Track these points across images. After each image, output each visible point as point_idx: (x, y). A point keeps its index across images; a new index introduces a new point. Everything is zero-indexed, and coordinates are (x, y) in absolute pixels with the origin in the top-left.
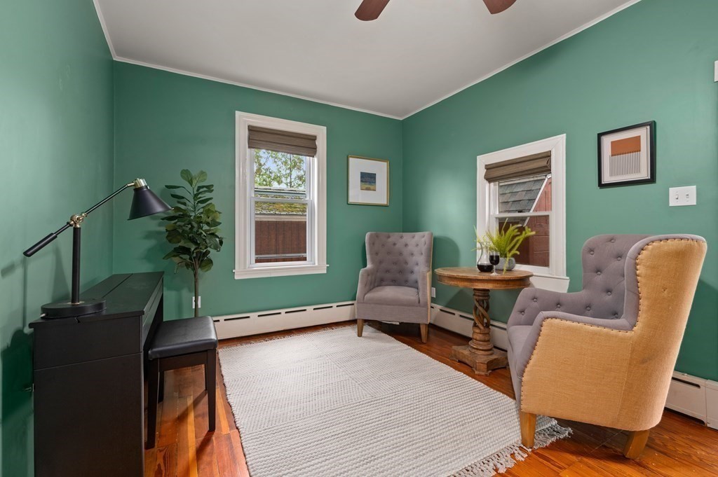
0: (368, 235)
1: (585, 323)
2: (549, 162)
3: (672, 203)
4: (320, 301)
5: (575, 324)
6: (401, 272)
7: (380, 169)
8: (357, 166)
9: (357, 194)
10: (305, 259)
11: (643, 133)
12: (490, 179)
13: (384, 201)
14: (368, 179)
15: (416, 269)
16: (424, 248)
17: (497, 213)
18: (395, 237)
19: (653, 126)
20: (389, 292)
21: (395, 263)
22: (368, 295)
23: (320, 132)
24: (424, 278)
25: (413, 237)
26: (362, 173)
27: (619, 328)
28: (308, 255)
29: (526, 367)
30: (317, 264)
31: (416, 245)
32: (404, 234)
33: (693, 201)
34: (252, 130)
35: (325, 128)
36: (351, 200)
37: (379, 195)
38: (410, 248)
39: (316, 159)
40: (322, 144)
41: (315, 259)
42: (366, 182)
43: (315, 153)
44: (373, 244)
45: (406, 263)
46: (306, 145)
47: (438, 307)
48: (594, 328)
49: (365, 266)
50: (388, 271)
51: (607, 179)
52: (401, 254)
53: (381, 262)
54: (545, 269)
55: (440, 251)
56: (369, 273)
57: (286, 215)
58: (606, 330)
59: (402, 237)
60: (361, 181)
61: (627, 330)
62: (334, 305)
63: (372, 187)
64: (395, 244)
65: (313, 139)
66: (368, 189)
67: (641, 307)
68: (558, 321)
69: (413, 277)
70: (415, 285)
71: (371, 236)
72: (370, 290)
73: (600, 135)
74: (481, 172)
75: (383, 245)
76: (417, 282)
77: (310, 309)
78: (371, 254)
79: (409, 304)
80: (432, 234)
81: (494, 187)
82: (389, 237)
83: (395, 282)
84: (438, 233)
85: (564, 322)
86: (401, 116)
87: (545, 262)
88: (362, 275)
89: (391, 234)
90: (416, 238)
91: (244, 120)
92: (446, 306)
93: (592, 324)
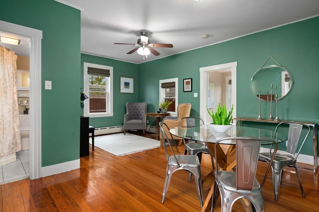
0: (127, 103)
1: (171, 120)
2: (175, 84)
3: (194, 96)
4: (111, 125)
5: (169, 120)
6: (138, 115)
7: (131, 81)
8: (123, 80)
9: (123, 90)
10: (105, 112)
11: (190, 80)
12: (163, 87)
13: (132, 92)
14: (127, 84)
15: (142, 114)
16: (144, 107)
17: (165, 97)
18: (136, 104)
19: (192, 79)
20: (134, 121)
21: (136, 113)
22: (128, 122)
23: (111, 69)
24: (144, 116)
25: (142, 104)
26: (125, 82)
28: (107, 110)
30: (110, 113)
31: (142, 106)
32: (139, 103)
33: (197, 96)
34: (89, 68)
35: (112, 67)
36: (121, 92)
37: (131, 90)
38: (141, 107)
39: (109, 78)
40: (111, 73)
41: (109, 111)
42: (126, 85)
43: (109, 76)
44: (129, 106)
45: (139, 112)
46: (107, 73)
47: (149, 126)
49: (126, 113)
50: (133, 115)
51: (185, 90)
52: (138, 109)
53: (131, 112)
54: (174, 112)
55: (149, 108)
56: (127, 115)
57: (97, 96)
58: (174, 121)
59: (138, 104)
60: (125, 85)
62: (116, 127)
63: (128, 87)
64: (136, 106)
65: (109, 71)
66: (127, 88)
69: (141, 117)
70: (142, 119)
71: (128, 104)
72: (128, 121)
73: (184, 80)
74: (160, 85)
75: (132, 107)
76: (142, 118)
77: (108, 128)
78: (128, 110)
79: (140, 124)
80: (147, 103)
81: (164, 89)
82: (134, 104)
83: (136, 119)
84: (149, 103)
85: (167, 120)
86: (138, 63)
87: (174, 111)
88: (126, 116)
89: (134, 103)
90: (142, 105)
91: (86, 65)
92: (152, 126)
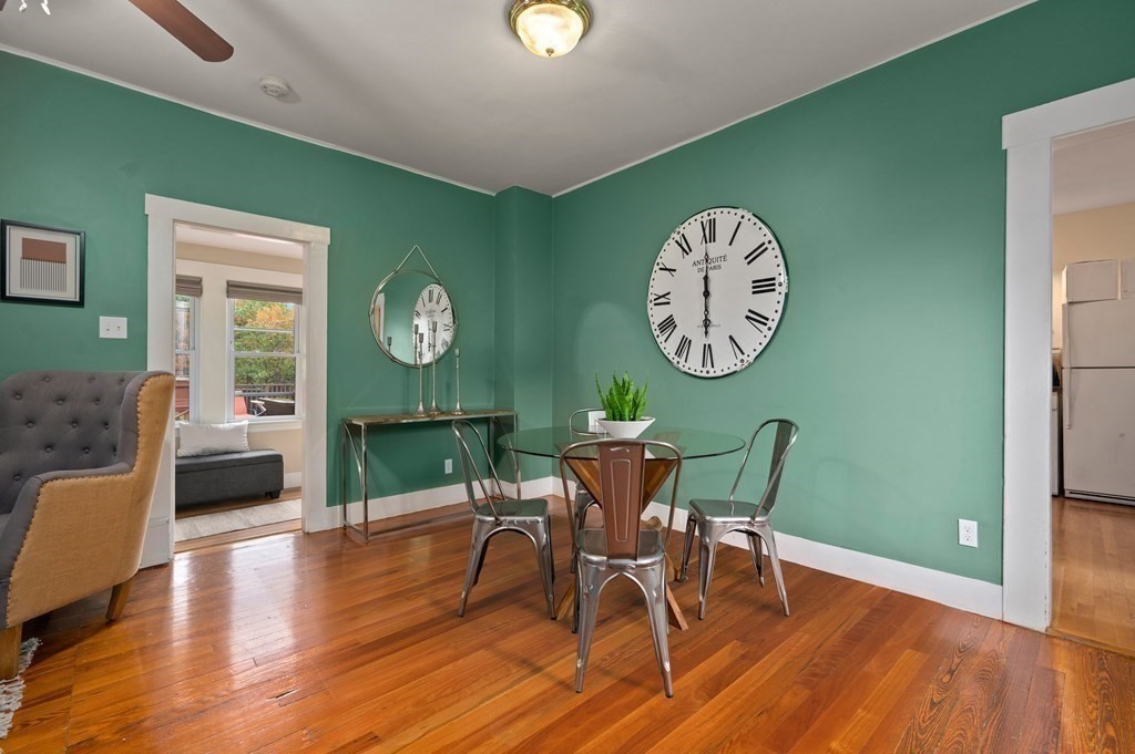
1: (90, 476)
3: (103, 334)
5: (80, 479)
19: (83, 237)
27: (121, 472)
29: (16, 560)
33: (123, 335)
48: (100, 479)
58: (111, 477)
61: (128, 472)
67: (140, 445)
68: (59, 481)
73: (5, 223)
85: (67, 481)
93: (97, 475)
